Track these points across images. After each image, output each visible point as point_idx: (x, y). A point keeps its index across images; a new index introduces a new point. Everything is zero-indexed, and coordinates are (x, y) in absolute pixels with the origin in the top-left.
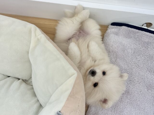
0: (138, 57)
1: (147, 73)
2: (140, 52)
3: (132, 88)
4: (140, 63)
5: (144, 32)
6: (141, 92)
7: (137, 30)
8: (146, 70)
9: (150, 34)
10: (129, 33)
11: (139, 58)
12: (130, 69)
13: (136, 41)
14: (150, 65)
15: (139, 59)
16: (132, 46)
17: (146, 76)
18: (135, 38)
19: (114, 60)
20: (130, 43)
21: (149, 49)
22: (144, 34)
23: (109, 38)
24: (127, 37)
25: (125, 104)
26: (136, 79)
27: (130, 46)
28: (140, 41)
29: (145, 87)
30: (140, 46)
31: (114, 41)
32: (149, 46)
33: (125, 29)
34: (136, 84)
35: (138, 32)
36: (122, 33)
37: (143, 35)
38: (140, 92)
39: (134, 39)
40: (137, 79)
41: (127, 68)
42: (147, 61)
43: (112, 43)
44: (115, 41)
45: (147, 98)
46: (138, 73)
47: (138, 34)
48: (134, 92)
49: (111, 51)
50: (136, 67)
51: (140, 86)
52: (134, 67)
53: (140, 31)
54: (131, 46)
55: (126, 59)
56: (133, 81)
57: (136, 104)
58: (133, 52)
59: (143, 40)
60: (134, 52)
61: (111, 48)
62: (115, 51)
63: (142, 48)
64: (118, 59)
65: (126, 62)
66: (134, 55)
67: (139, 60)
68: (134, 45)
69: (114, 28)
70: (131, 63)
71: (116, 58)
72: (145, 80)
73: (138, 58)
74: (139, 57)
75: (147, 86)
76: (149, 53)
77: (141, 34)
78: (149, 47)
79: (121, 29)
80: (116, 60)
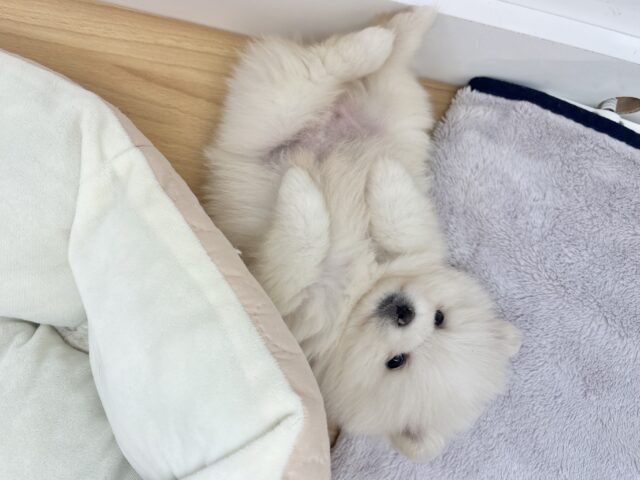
0: (566, 250)
1: (594, 325)
2: (578, 226)
3: (526, 381)
4: (573, 276)
5: (606, 137)
6: (559, 400)
7: (580, 128)
8: (592, 312)
9: (631, 149)
10: (544, 134)
11: (570, 255)
12: (526, 300)
13: (565, 173)
14: (610, 289)
15: (568, 260)
16: (548, 197)
17: (588, 334)
18: (563, 163)
19: (467, 252)
20: (541, 184)
21: (614, 215)
22: (603, 148)
23: (460, 148)
24: (530, 154)
25: (490, 442)
26: (544, 342)
27: (541, 196)
28: (582, 175)
29: (576, 380)
30: (580, 199)
31: (477, 167)
32: (615, 204)
33: (530, 115)
34: (543, 365)
35: (580, 137)
36: (516, 132)
37: (600, 151)
38: (556, 397)
39: (560, 164)
40: (552, 343)
41: (515, 291)
42: (599, 270)
43: (468, 175)
44: (481, 166)
45: (577, 426)
46: (558, 319)
47: (580, 145)
48: (532, 396)
49: (461, 210)
50: (556, 296)
51: (557, 375)
52: (546, 291)
53: (590, 132)
54: (545, 196)
55: (518, 254)
56: (533, 351)
57: (533, 445)
58: (547, 226)
59: (595, 173)
60: (555, 225)
61: (462, 197)
62: (476, 213)
63: (588, 207)
64: (485, 251)
65: (518, 267)
66: (553, 238)
67: (569, 265)
68: (558, 191)
69: (481, 103)
70: (536, 276)
71: (475, 245)
72: (581, 349)
73: (566, 255)
74: (573, 249)
75: (585, 378)
76: (611, 235)
77: (592, 146)
78: (617, 204)
79: (514, 112)
80: (477, 251)
